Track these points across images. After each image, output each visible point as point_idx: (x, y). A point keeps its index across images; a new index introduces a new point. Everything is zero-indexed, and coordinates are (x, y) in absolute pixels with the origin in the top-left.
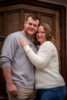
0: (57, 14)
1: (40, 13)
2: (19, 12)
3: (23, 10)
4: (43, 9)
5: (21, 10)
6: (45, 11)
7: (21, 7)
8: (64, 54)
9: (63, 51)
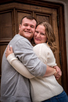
0: (54, 13)
1: (35, 12)
2: (11, 12)
3: (16, 9)
4: (39, 7)
5: (13, 9)
6: (40, 10)
7: (13, 6)
8: (63, 57)
9: (63, 55)
